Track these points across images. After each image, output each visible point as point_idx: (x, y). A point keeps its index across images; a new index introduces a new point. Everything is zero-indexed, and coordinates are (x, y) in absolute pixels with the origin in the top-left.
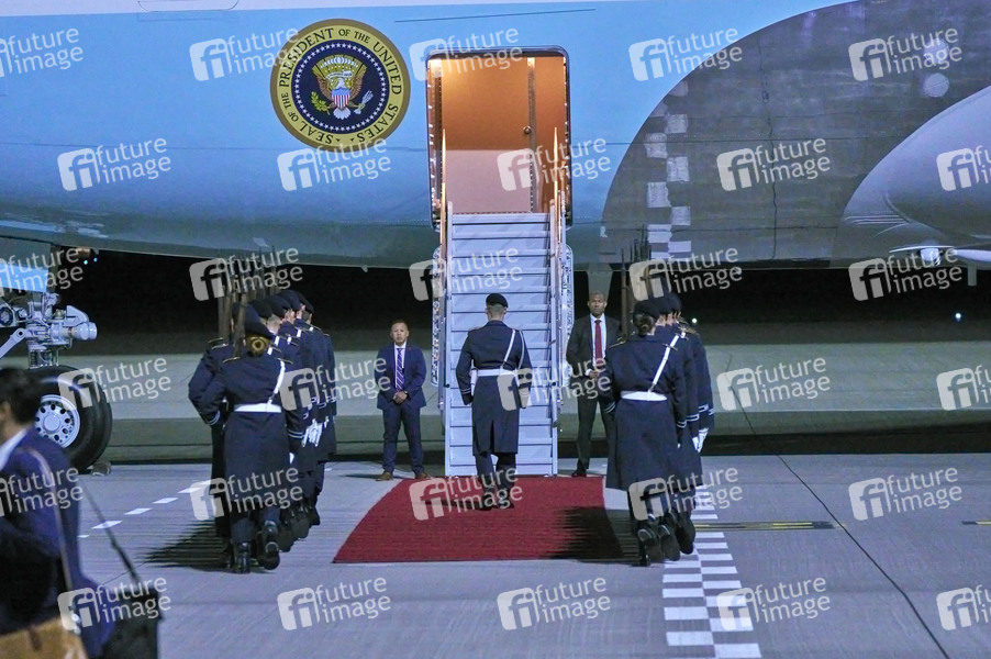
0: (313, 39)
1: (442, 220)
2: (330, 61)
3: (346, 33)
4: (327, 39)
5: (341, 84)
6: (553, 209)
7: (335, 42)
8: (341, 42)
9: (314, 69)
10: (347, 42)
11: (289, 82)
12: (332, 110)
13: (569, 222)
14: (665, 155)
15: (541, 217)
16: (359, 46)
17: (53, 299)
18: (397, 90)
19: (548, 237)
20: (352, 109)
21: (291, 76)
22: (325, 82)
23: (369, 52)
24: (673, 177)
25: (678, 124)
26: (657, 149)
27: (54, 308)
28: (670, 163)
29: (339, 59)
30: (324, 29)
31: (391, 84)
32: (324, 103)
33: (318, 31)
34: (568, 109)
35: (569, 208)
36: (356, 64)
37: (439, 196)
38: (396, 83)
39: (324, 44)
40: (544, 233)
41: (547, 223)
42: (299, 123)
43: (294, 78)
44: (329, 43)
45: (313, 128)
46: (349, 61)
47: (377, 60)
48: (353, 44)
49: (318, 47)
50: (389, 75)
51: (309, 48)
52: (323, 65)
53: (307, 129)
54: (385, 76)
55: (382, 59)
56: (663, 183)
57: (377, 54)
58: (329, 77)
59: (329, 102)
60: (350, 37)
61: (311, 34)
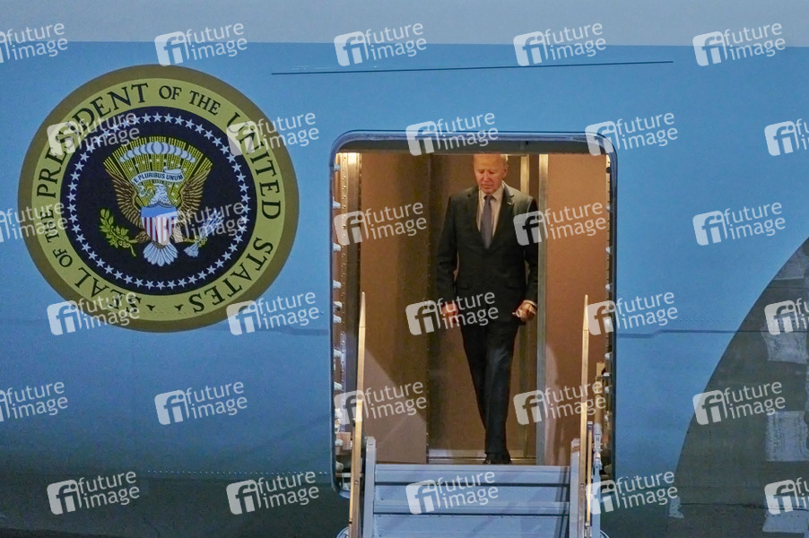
0: (107, 103)
1: (354, 475)
2: (139, 149)
3: (173, 93)
4: (136, 104)
5: (160, 195)
6: (577, 458)
7: (152, 110)
8: (163, 111)
9: (108, 163)
10: (175, 112)
11: (56, 188)
12: (140, 247)
15: (552, 473)
16: (198, 120)
18: (272, 210)
19: (565, 515)
20: (180, 246)
21: (60, 177)
22: (130, 191)
23: (217, 133)
29: (157, 146)
30: (128, 84)
31: (260, 199)
32: (124, 232)
33: (117, 89)
34: (613, 259)
35: (608, 457)
36: (191, 156)
37: (350, 425)
38: (271, 195)
40: (557, 506)
41: (565, 485)
42: (73, 271)
43: (67, 180)
44: (140, 112)
45: (102, 282)
46: (177, 149)
48: (187, 115)
50: (258, 179)
52: (125, 156)
53: (90, 281)
54: (249, 181)
56: (796, 414)
58: (136, 180)
59: (134, 230)
60: (182, 103)
61: (104, 93)
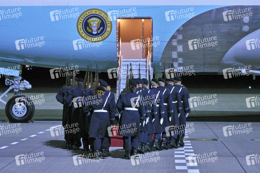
0: (88, 13)
1: (120, 60)
2: (92, 19)
3: (96, 12)
4: (91, 13)
5: (95, 25)
6: (148, 58)
7: (94, 14)
8: (95, 14)
9: (88, 21)
10: (96, 14)
11: (81, 24)
13: (152, 61)
14: (177, 45)
15: (145, 60)
16: (99, 15)
17: (20, 78)
18: (109, 27)
20: (97, 31)
21: (82, 23)
22: (91, 25)
23: (102, 17)
24: (179, 50)
25: (180, 37)
26: (175, 43)
27: (21, 81)
28: (178, 47)
29: (94, 19)
30: (90, 11)
31: (107, 25)
32: (90, 30)
33: (89, 11)
34: (152, 32)
35: (152, 58)
36: (98, 20)
37: (119, 54)
38: (109, 25)
39: (90, 15)
40: (146, 64)
41: (146, 61)
42: (84, 35)
43: (83, 23)
44: (92, 14)
45: (87, 36)
46: (97, 19)
47: (104, 19)
48: (98, 15)
49: (89, 15)
50: (107, 23)
51: (87, 16)
52: (90, 20)
53: (86, 36)
54: (106, 23)
55: (105, 19)
56: (176, 52)
57: (104, 18)
58: (92, 23)
59: (91, 29)
60: (97, 13)
61: (87, 12)
